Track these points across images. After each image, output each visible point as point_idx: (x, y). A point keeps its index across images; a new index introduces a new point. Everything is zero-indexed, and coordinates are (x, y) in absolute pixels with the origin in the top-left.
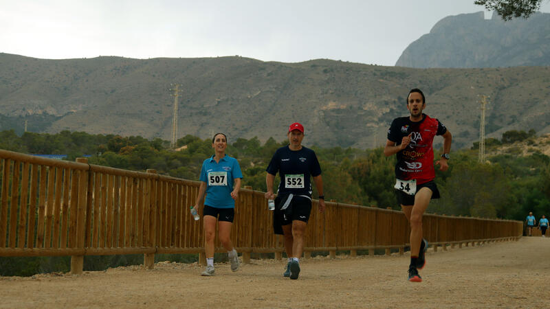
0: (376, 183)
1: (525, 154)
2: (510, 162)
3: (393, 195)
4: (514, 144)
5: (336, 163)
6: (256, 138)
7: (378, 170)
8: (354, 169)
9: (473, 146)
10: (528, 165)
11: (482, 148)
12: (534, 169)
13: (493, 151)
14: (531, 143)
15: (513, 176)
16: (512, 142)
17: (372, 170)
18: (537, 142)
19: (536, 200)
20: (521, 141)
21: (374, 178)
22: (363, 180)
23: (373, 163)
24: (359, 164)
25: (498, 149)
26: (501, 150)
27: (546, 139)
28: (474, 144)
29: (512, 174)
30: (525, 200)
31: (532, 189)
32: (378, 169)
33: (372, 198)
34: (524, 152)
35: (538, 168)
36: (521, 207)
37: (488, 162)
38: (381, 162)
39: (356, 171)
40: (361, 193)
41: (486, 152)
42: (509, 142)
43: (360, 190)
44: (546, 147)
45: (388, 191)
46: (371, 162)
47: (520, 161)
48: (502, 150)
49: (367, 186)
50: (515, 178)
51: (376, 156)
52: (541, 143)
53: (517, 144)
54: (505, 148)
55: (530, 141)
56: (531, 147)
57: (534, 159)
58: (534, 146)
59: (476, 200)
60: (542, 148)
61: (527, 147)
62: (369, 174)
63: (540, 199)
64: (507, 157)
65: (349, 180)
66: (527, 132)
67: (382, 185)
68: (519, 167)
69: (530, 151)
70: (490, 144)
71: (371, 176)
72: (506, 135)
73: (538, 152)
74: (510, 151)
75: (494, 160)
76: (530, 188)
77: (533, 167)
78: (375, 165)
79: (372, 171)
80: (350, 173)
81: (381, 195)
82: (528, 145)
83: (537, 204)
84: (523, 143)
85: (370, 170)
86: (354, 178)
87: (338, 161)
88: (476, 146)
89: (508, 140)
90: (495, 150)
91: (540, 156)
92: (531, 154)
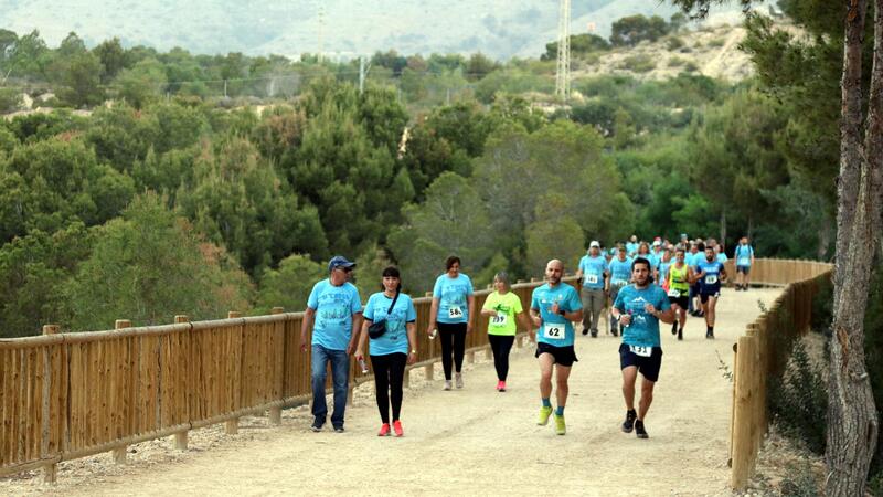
0: (315, 166)
1: (662, 73)
2: (627, 94)
3: (354, 192)
4: (638, 47)
5: (226, 99)
6: (36, 33)
7: (318, 136)
8: (263, 131)
9: (545, 51)
10: (666, 103)
11: (565, 58)
12: (679, 110)
13: (590, 64)
14: (676, 45)
15: (632, 128)
16: (634, 42)
17: (305, 132)
18: (688, 43)
19: (676, 199)
20: (653, 40)
21: (310, 152)
22: (284, 156)
23: (308, 116)
24: (276, 118)
25: (602, 58)
26: (608, 61)
27: (709, 35)
28: (548, 47)
29: (629, 124)
30: (652, 195)
31: (669, 170)
32: (319, 132)
33: (307, 199)
34: (659, 65)
35: (688, 108)
36: (645, 212)
37: (577, 95)
38: (327, 113)
39: (269, 137)
40: (281, 187)
41: (573, 67)
42: (627, 43)
43: (277, 181)
44: (708, 55)
45: (343, 183)
46: (303, 112)
47: (649, 92)
48: (610, 63)
49: (294, 171)
50: (638, 132)
51: (314, 100)
52: (698, 45)
53: (644, 48)
54: (618, 57)
55: (672, 39)
56: (677, 54)
57: (682, 85)
58: (683, 51)
59: (538, 209)
60: (701, 57)
61: (667, 56)
62: (297, 142)
63: (686, 196)
64: (619, 81)
65: (253, 158)
66: (668, 20)
67: (328, 169)
68: (648, 108)
69: (674, 64)
70: (584, 46)
71: (304, 149)
72: (620, 27)
73: (692, 68)
74: (629, 65)
75: (592, 89)
76: (665, 167)
77: (677, 106)
78: (313, 121)
79: (307, 137)
80: (253, 140)
81: (326, 192)
82: (670, 50)
83: (679, 207)
84: (658, 45)
85: (301, 131)
86: (264, 153)
87: (231, 94)
88: (552, 51)
89: (626, 38)
90: (594, 61)
91: (694, 79)
92: (674, 73)
